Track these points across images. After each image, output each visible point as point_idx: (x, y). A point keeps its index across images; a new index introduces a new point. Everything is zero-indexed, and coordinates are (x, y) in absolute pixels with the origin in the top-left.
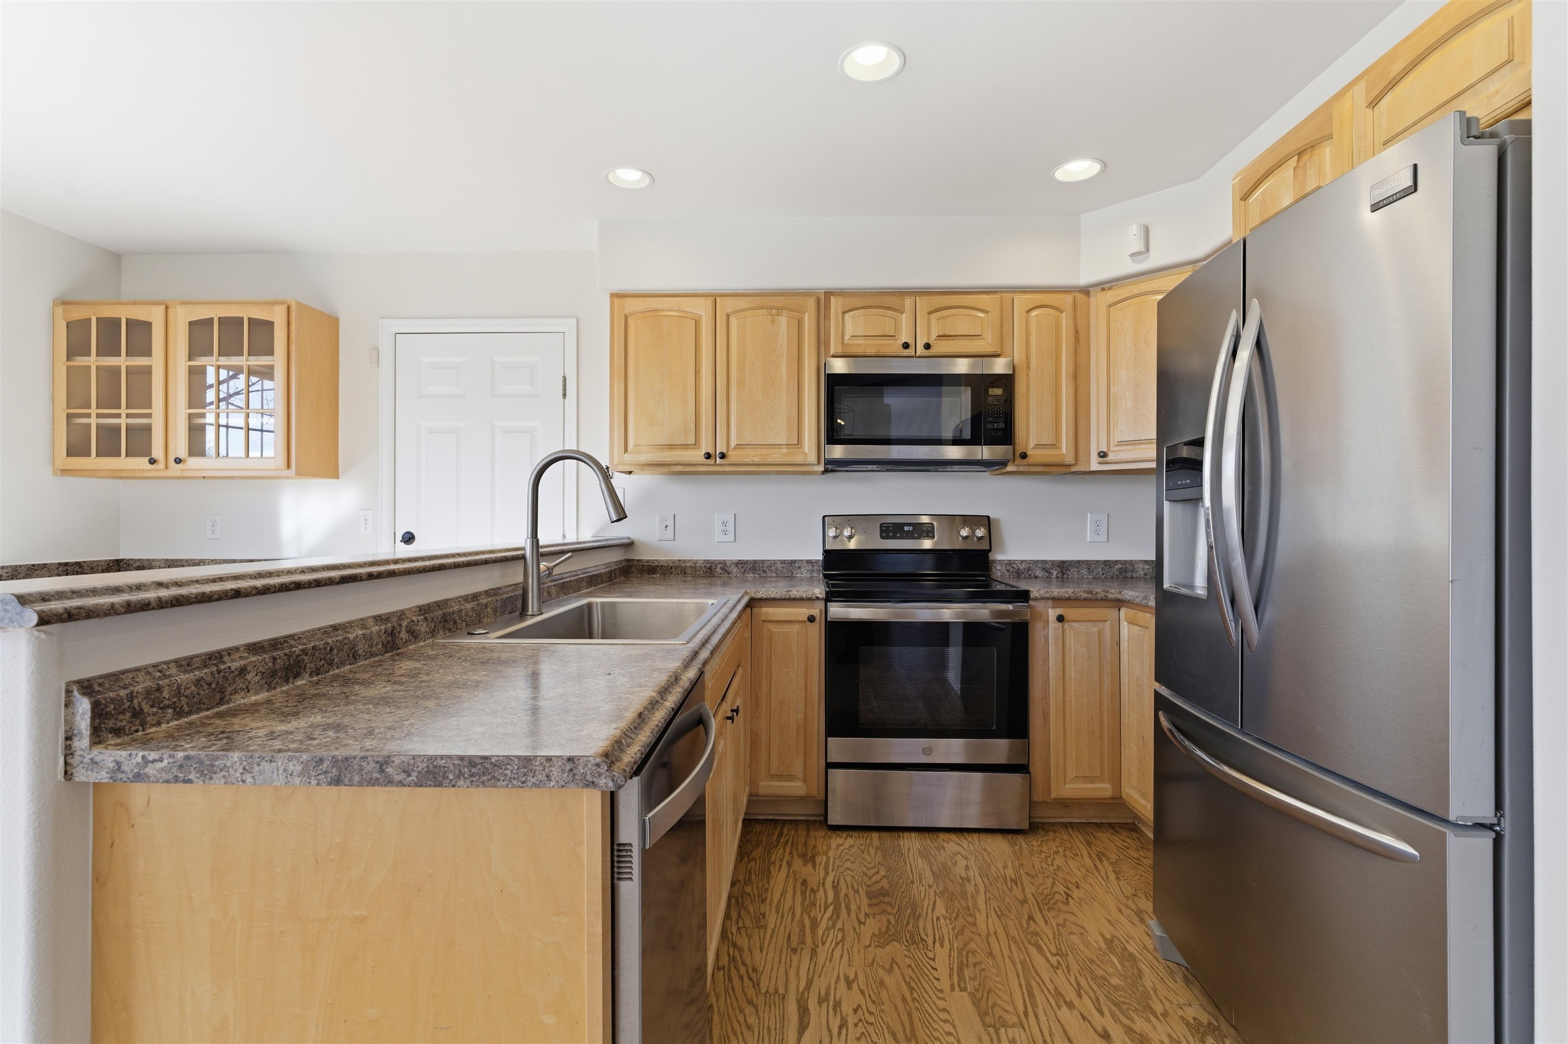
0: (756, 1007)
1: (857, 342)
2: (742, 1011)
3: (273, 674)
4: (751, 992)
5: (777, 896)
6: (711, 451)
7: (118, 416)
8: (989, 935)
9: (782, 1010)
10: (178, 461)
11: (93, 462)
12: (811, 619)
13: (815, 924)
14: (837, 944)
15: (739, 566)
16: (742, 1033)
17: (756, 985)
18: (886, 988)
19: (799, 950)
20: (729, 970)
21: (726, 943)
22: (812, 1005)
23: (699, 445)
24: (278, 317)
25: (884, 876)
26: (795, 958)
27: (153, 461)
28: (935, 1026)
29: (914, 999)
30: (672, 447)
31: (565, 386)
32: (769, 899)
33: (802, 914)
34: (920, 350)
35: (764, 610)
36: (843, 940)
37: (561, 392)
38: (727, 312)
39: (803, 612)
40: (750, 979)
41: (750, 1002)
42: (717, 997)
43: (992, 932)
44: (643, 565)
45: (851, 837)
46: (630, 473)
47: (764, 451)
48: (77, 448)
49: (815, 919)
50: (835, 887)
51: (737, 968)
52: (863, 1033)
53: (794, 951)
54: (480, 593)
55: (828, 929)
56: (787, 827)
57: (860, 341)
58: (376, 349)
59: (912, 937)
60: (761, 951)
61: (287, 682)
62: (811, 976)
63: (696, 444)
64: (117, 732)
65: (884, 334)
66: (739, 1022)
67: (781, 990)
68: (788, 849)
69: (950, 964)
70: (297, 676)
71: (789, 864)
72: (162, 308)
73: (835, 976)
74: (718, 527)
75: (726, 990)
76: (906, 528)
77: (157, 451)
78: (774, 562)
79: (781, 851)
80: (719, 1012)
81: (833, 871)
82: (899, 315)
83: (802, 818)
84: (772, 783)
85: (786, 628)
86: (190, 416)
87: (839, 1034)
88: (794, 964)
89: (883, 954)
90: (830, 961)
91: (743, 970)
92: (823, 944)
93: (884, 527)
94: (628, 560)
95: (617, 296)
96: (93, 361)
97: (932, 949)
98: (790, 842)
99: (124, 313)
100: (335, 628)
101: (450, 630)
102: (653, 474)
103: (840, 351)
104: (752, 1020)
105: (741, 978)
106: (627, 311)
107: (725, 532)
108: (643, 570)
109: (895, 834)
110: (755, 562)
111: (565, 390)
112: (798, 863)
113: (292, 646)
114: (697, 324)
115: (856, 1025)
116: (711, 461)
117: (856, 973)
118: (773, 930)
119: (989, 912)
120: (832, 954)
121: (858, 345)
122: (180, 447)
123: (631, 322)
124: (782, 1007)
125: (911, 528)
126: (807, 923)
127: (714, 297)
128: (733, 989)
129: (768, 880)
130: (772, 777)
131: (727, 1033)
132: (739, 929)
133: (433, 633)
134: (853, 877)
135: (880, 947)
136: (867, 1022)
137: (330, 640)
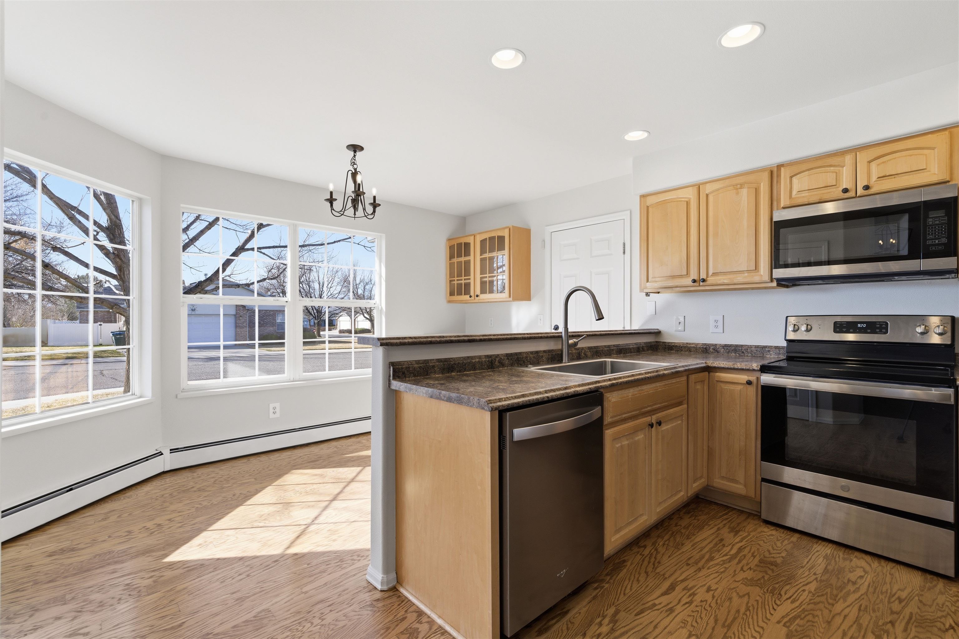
0: (648, 575)
1: (803, 195)
2: (639, 574)
3: (444, 369)
4: (650, 569)
5: (698, 539)
6: (696, 278)
7: (462, 280)
8: (839, 614)
9: (660, 583)
10: (477, 296)
11: (456, 298)
12: (749, 383)
13: (711, 559)
14: (717, 572)
15: (725, 348)
16: (633, 581)
17: (655, 568)
18: (731, 602)
19: (691, 565)
20: (645, 557)
21: (653, 546)
22: (678, 589)
23: (689, 274)
24: (506, 234)
25: (782, 557)
26: (685, 567)
27: (471, 297)
28: (747, 629)
29: (745, 614)
30: (673, 277)
31: (624, 247)
32: (692, 539)
33: (707, 552)
34: (860, 191)
35: (717, 374)
36: (722, 572)
37: (622, 251)
38: (707, 192)
39: (744, 378)
40: (654, 564)
41: (646, 572)
42: (631, 564)
43: (843, 614)
44: (665, 345)
45: (777, 530)
46: (659, 293)
47: (731, 276)
48: (452, 294)
49: (714, 557)
50: (740, 549)
51: (650, 558)
52: (698, 611)
53: (688, 564)
54: (541, 351)
55: (717, 564)
56: (734, 512)
57: (805, 194)
58: (544, 241)
59: (774, 589)
60: (669, 557)
61: (449, 372)
62: (689, 577)
63: (688, 273)
64: (399, 377)
65: (826, 185)
66: (634, 577)
67: (667, 576)
68: (724, 522)
69: (789, 612)
70: (452, 371)
71: (719, 529)
72: (473, 236)
73: (704, 583)
74: (712, 323)
75: (638, 563)
76: (859, 325)
77: (472, 293)
78: (751, 347)
79: (720, 521)
80: (628, 569)
81: (746, 541)
82: (840, 168)
83: (748, 511)
84: (722, 482)
85: (732, 387)
86: (481, 278)
87: (684, 604)
88: (683, 569)
89: (744, 589)
90: (706, 577)
91: (653, 560)
92: (708, 569)
93: (838, 324)
94: (657, 342)
95: (643, 197)
96: (455, 260)
97: (782, 601)
98: (729, 520)
99: (463, 241)
100: (468, 357)
101: (521, 364)
102: (671, 293)
103: (788, 203)
104: (642, 579)
105: (649, 562)
106: (648, 204)
107: (716, 327)
108: (665, 348)
109: (815, 540)
110: (737, 346)
111: (624, 250)
112: (726, 530)
113: (451, 361)
114: (688, 203)
115: (697, 606)
116: (695, 284)
117: (717, 588)
118: (683, 552)
119: (853, 604)
120: (710, 575)
121: (804, 197)
122: (478, 292)
123: (650, 209)
124: (661, 581)
125: (865, 326)
126: (707, 557)
127: (698, 187)
128: (642, 565)
129: (699, 531)
130: (723, 478)
131: (626, 578)
132: (664, 544)
133: (512, 365)
134: (758, 549)
135: (745, 585)
136: (704, 608)
137: (465, 361)
